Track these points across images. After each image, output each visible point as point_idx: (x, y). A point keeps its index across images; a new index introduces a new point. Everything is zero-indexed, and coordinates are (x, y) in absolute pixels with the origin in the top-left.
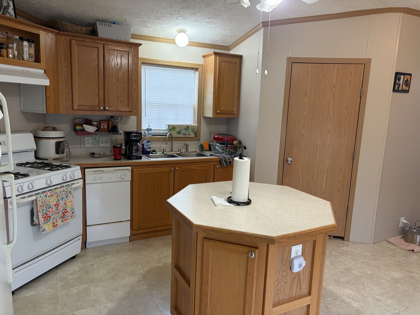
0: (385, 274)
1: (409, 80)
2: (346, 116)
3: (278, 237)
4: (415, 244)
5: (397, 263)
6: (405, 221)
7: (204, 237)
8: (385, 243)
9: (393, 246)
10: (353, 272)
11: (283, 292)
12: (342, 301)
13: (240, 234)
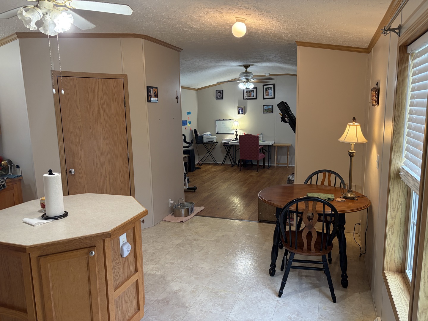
0: (170, 244)
1: (157, 92)
2: (116, 124)
3: (112, 230)
4: (182, 216)
5: (175, 234)
6: (172, 202)
7: (38, 256)
8: (163, 223)
9: (169, 223)
10: (148, 251)
11: (119, 276)
12: (149, 274)
13: (79, 239)
